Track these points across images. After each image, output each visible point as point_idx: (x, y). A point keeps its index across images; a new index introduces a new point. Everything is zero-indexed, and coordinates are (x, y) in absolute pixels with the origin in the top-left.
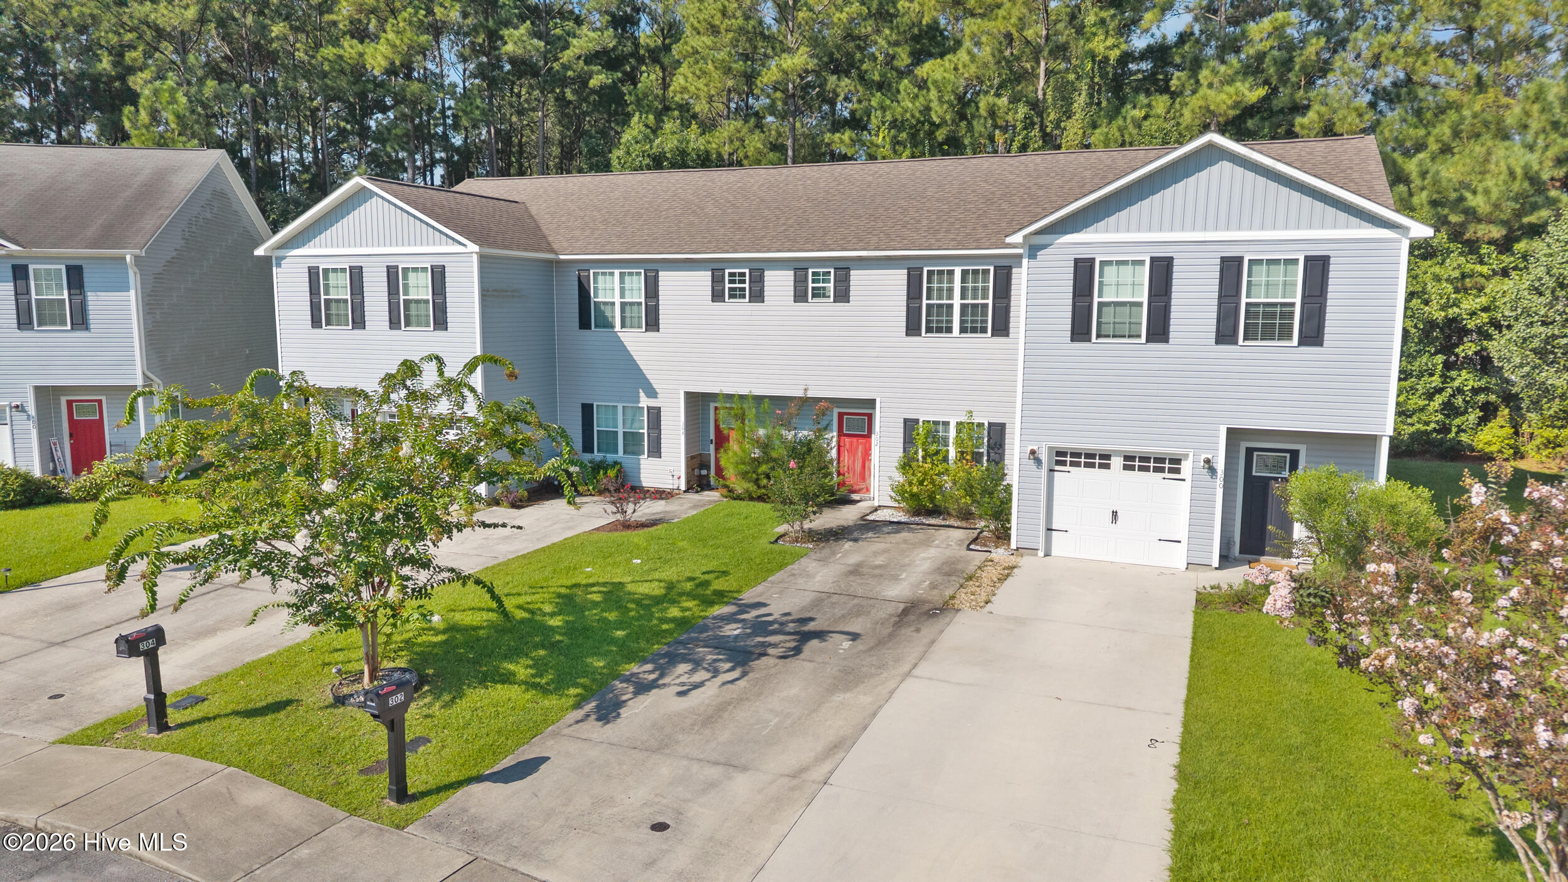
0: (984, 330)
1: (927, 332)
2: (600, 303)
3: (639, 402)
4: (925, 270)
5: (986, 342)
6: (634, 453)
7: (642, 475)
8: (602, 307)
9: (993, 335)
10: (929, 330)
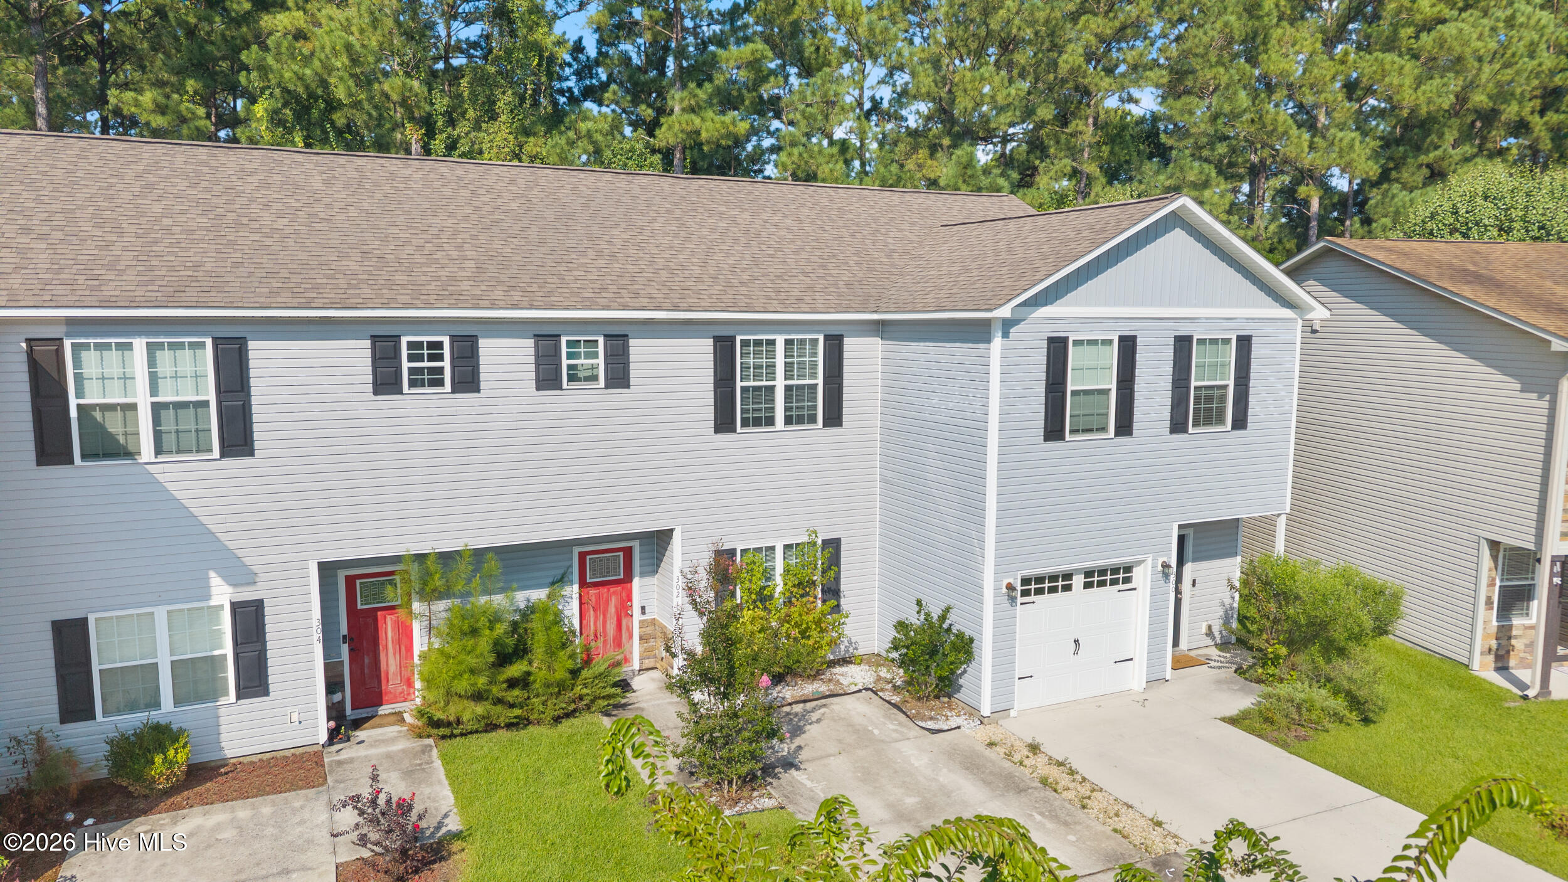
0: (813, 419)
1: (743, 426)
2: (93, 407)
3: (208, 597)
4: (738, 339)
5: (816, 434)
6: (200, 698)
7: (223, 737)
8: (98, 415)
9: (825, 426)
10: (745, 423)
